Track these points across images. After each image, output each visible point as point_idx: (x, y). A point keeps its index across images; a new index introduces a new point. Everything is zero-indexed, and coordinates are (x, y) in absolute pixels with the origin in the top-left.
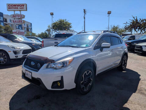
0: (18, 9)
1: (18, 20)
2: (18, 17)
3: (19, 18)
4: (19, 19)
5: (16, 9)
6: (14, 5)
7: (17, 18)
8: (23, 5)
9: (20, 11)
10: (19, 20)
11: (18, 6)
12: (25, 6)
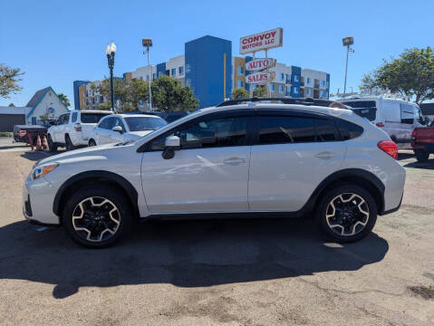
0: (262, 47)
1: (259, 74)
2: (260, 66)
3: (263, 67)
4: (261, 71)
5: (257, 48)
6: (255, 38)
7: (258, 68)
8: (273, 34)
9: (266, 49)
10: (261, 73)
11: (262, 39)
12: (277, 36)
